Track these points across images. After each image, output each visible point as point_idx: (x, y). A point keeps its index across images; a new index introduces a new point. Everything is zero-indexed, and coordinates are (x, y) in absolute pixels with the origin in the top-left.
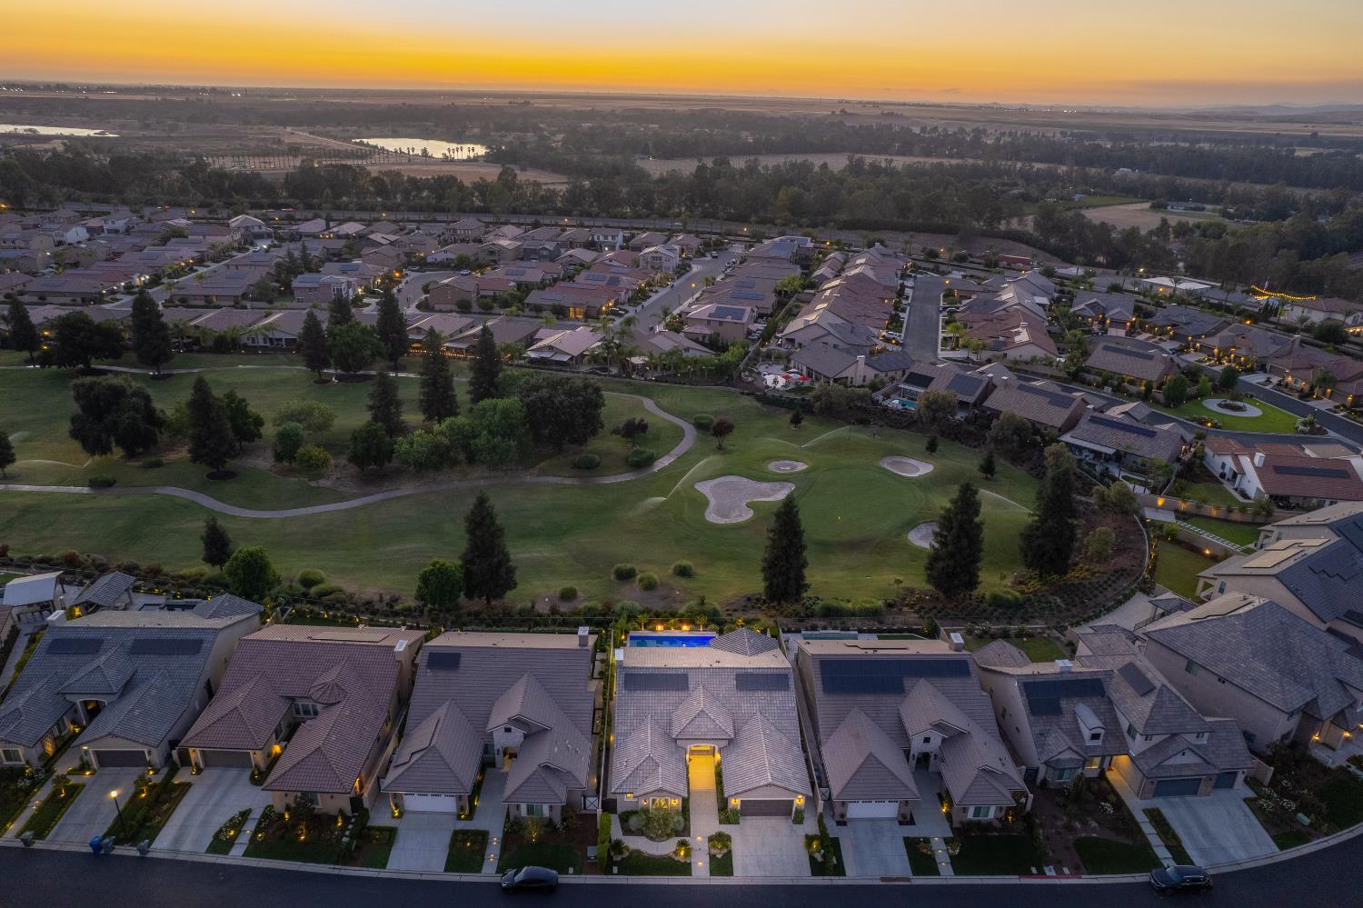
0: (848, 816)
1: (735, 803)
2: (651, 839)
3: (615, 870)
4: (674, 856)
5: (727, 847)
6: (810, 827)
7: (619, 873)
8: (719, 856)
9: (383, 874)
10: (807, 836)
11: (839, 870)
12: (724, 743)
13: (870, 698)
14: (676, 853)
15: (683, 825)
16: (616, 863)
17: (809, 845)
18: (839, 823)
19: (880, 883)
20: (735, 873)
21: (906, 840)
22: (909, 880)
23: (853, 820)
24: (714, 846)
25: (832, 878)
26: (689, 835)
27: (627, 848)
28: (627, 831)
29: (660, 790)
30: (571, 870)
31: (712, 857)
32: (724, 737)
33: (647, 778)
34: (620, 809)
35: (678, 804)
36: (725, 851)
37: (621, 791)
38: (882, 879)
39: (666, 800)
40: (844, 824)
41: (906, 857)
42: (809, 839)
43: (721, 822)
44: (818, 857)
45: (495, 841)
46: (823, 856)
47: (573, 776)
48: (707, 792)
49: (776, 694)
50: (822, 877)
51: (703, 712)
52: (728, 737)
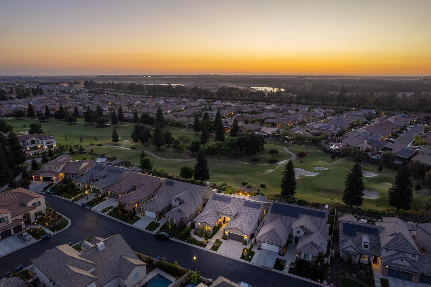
0: (262, 247)
1: (226, 233)
2: (200, 237)
3: (186, 241)
4: (202, 242)
5: (219, 244)
6: (248, 247)
8: (216, 246)
9: (131, 226)
11: (250, 260)
12: (232, 218)
13: (285, 217)
14: (204, 242)
15: (210, 236)
16: (187, 239)
17: (244, 250)
18: (257, 248)
20: (218, 251)
21: (278, 259)
22: (271, 269)
23: (263, 249)
24: (216, 243)
25: (247, 261)
26: (210, 239)
27: (192, 237)
28: (195, 233)
29: (205, 222)
30: (174, 237)
31: (214, 245)
32: (231, 215)
33: (204, 219)
34: (196, 228)
35: (211, 229)
38: (262, 266)
39: (207, 227)
40: (260, 249)
41: (274, 263)
43: (221, 238)
44: (245, 254)
45: (160, 226)
46: (247, 255)
47: (185, 214)
48: (222, 231)
49: (255, 209)
50: (243, 260)
51: (229, 207)
52: (233, 215)
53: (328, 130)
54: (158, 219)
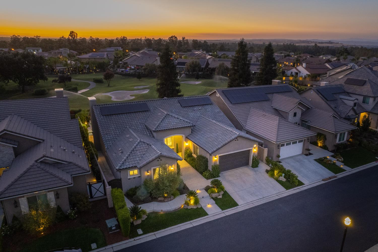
1: (216, 159)
2: (161, 201)
3: (140, 231)
4: (186, 206)
6: (264, 167)
8: (221, 197)
10: (267, 171)
11: (298, 182)
12: (188, 131)
16: (138, 227)
19: (324, 182)
20: (239, 203)
21: (316, 161)
24: (212, 193)
25: (299, 187)
27: (145, 212)
28: (137, 202)
29: (159, 158)
30: (94, 246)
31: (215, 199)
32: (190, 125)
33: (144, 154)
35: (175, 169)
36: (222, 193)
37: (125, 167)
38: (324, 180)
40: (280, 162)
43: (209, 178)
44: (283, 179)
46: (285, 177)
47: (75, 165)
49: (206, 107)
50: (293, 189)
51: (168, 115)
52: (192, 125)
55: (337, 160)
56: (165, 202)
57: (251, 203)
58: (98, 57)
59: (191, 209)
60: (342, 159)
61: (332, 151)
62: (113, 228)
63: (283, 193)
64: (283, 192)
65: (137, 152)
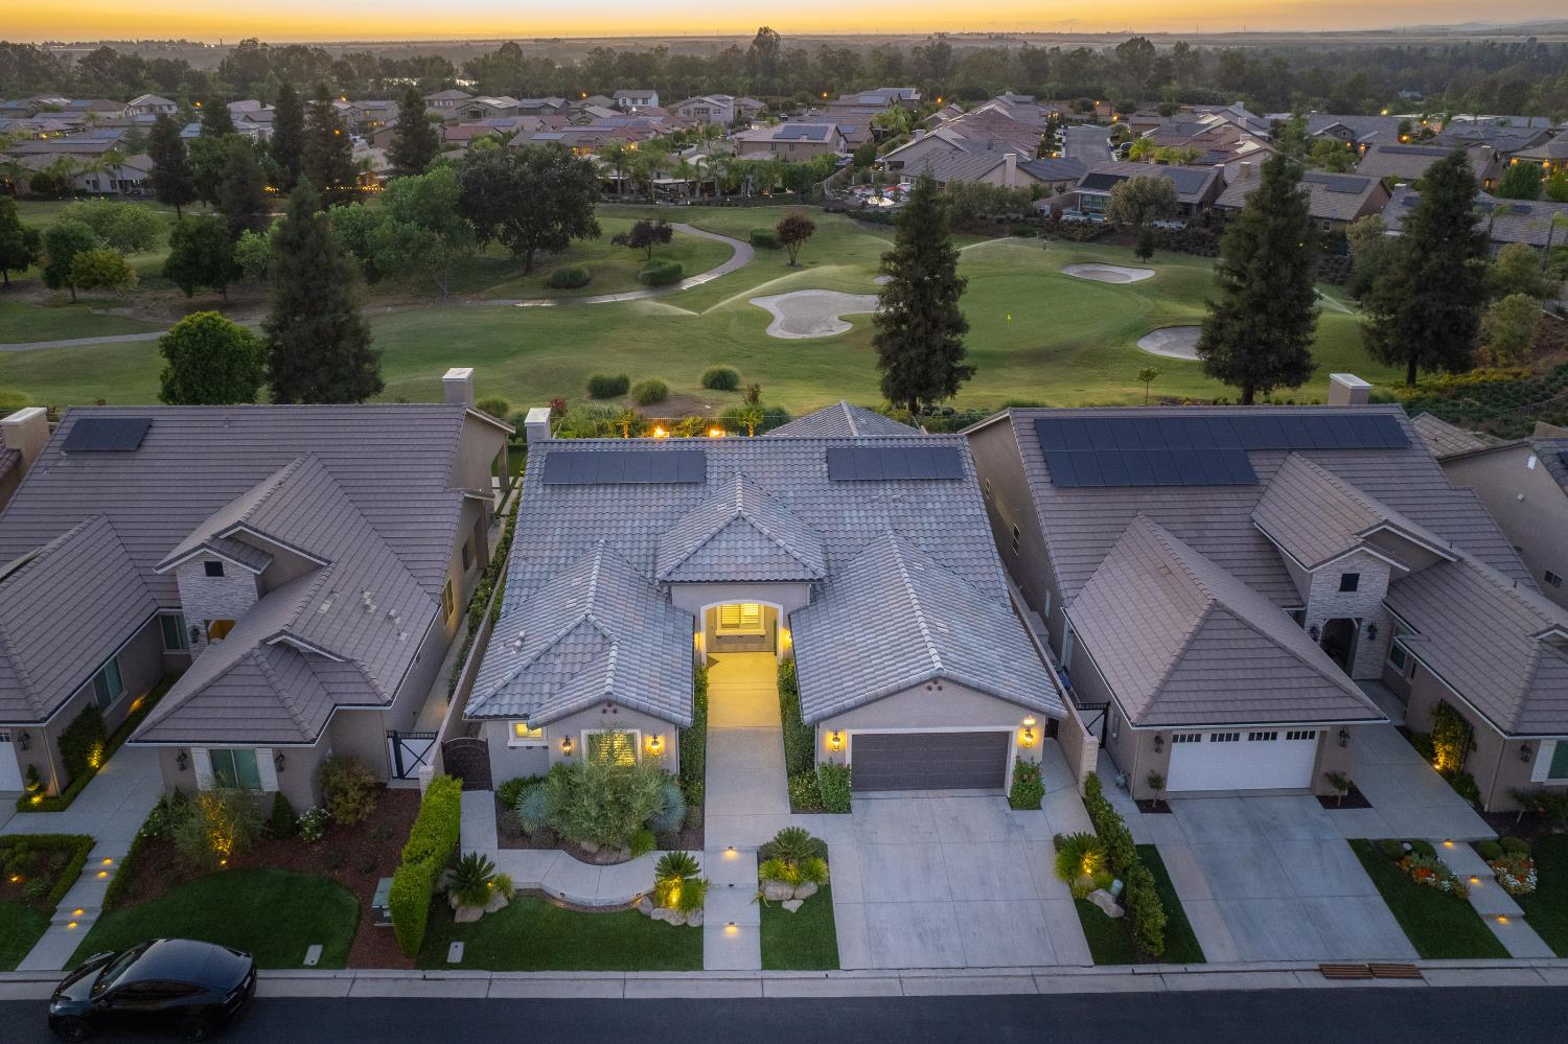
0: (1172, 786)
1: (835, 743)
2: (585, 857)
3: (456, 952)
4: (645, 907)
5: (815, 876)
6: (1065, 815)
7: (467, 963)
8: (792, 906)
10: (1059, 842)
11: (1181, 945)
12: (800, 596)
14: (656, 897)
15: (680, 811)
16: (461, 931)
17: (1069, 868)
18: (1145, 806)
19: (1320, 982)
20: (845, 960)
21: (1358, 846)
22: (1415, 973)
23: (1182, 797)
24: (775, 876)
25: (1165, 968)
26: (700, 844)
27: (503, 885)
28: (512, 835)
29: (608, 703)
30: (314, 953)
31: (770, 910)
32: (801, 576)
34: (500, 773)
35: (667, 751)
36: (810, 889)
37: (495, 711)
38: (1326, 970)
39: (631, 738)
40: (1162, 807)
41: (1379, 900)
42: (1069, 851)
43: (797, 807)
44: (1105, 901)
45: (104, 868)
46: (1120, 899)
47: (360, 671)
48: (756, 734)
49: (930, 490)
50: (1128, 969)
51: (740, 520)
52: (810, 576)
53: (814, 144)
54: (53, 788)
55: (1497, 878)
56: (594, 863)
57: (895, 974)
58: (804, 139)
59: (662, 921)
60: (1532, 879)
61: (1491, 818)
62: (387, 914)
63: (1066, 975)
64: (1069, 971)
65: (558, 661)
